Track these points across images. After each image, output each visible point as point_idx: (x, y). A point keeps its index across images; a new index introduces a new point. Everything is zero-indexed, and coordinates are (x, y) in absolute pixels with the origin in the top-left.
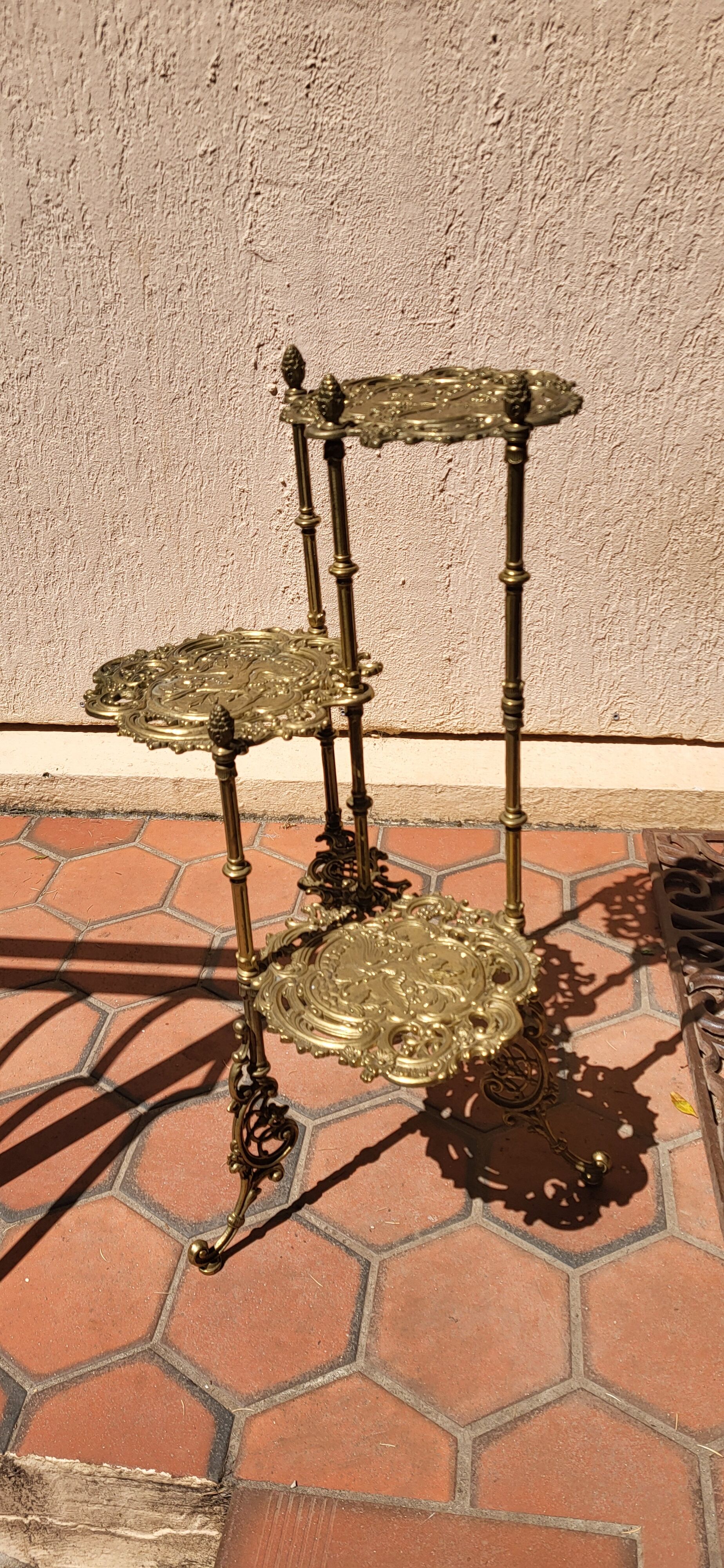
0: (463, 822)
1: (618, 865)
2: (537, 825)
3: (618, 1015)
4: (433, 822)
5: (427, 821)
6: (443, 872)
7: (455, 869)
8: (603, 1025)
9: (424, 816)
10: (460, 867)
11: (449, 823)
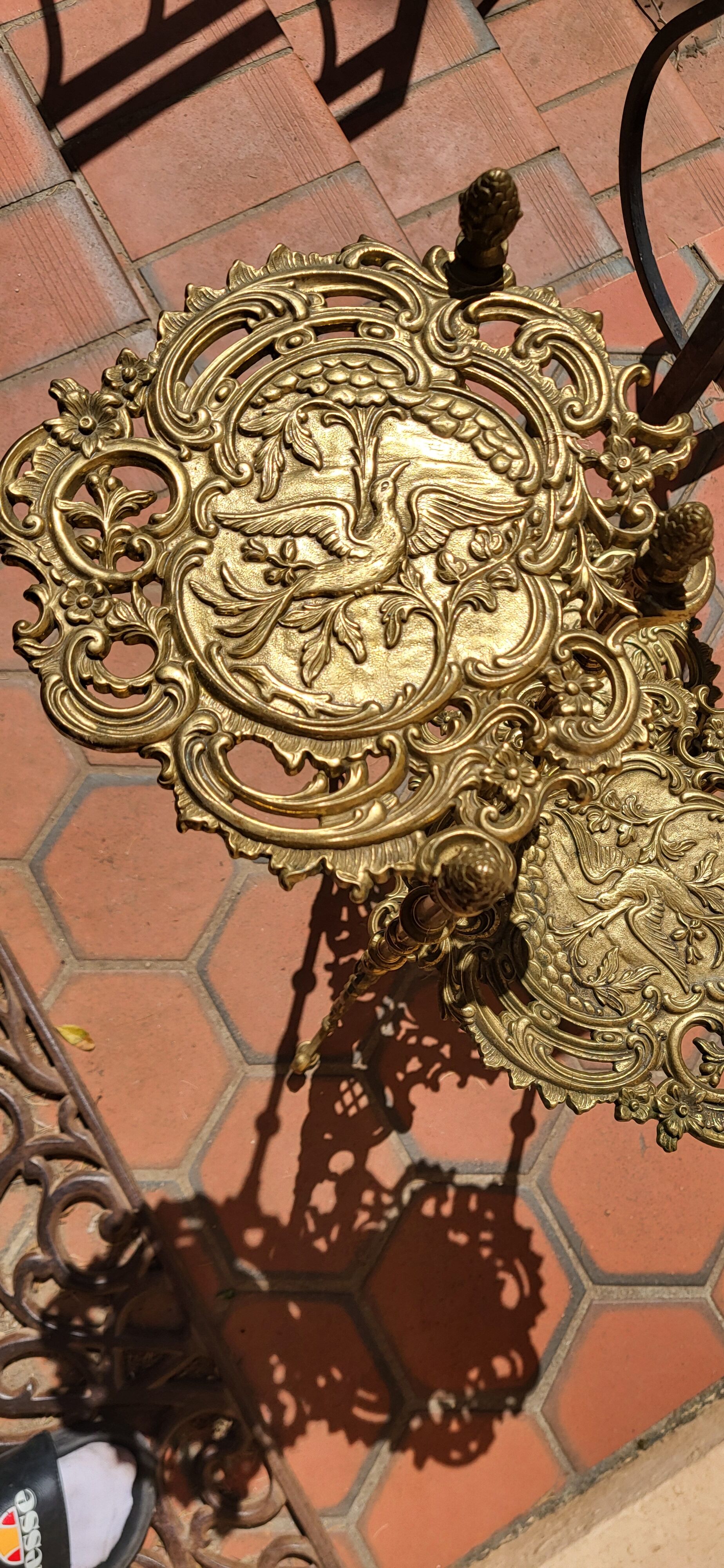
0: (641, 1452)
1: (363, 1497)
2: (530, 1525)
3: (207, 1146)
4: (681, 1422)
5: (693, 1417)
6: (584, 1305)
7: (576, 1323)
8: (216, 1117)
9: (700, 1418)
10: (570, 1335)
11: (658, 1437)
